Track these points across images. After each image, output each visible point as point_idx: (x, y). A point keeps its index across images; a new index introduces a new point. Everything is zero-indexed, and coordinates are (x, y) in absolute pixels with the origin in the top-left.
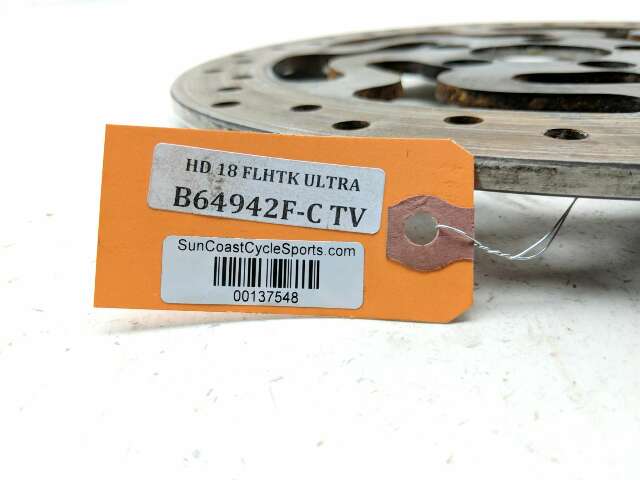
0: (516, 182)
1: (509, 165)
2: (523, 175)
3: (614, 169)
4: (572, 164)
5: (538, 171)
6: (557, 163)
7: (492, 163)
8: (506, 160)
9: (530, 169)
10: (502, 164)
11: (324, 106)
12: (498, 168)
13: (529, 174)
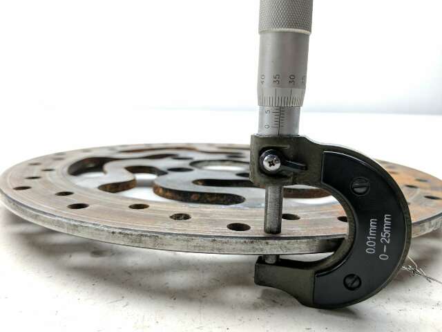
0: (140, 242)
1: (136, 233)
2: (143, 238)
3: (185, 237)
4: (165, 234)
5: (150, 237)
6: (158, 233)
7: (129, 232)
8: (135, 231)
9: (146, 236)
10: (134, 233)
11: (76, 193)
12: (132, 235)
13: (147, 238)
